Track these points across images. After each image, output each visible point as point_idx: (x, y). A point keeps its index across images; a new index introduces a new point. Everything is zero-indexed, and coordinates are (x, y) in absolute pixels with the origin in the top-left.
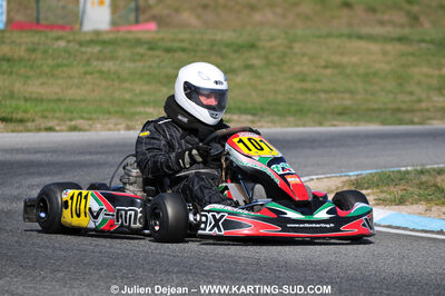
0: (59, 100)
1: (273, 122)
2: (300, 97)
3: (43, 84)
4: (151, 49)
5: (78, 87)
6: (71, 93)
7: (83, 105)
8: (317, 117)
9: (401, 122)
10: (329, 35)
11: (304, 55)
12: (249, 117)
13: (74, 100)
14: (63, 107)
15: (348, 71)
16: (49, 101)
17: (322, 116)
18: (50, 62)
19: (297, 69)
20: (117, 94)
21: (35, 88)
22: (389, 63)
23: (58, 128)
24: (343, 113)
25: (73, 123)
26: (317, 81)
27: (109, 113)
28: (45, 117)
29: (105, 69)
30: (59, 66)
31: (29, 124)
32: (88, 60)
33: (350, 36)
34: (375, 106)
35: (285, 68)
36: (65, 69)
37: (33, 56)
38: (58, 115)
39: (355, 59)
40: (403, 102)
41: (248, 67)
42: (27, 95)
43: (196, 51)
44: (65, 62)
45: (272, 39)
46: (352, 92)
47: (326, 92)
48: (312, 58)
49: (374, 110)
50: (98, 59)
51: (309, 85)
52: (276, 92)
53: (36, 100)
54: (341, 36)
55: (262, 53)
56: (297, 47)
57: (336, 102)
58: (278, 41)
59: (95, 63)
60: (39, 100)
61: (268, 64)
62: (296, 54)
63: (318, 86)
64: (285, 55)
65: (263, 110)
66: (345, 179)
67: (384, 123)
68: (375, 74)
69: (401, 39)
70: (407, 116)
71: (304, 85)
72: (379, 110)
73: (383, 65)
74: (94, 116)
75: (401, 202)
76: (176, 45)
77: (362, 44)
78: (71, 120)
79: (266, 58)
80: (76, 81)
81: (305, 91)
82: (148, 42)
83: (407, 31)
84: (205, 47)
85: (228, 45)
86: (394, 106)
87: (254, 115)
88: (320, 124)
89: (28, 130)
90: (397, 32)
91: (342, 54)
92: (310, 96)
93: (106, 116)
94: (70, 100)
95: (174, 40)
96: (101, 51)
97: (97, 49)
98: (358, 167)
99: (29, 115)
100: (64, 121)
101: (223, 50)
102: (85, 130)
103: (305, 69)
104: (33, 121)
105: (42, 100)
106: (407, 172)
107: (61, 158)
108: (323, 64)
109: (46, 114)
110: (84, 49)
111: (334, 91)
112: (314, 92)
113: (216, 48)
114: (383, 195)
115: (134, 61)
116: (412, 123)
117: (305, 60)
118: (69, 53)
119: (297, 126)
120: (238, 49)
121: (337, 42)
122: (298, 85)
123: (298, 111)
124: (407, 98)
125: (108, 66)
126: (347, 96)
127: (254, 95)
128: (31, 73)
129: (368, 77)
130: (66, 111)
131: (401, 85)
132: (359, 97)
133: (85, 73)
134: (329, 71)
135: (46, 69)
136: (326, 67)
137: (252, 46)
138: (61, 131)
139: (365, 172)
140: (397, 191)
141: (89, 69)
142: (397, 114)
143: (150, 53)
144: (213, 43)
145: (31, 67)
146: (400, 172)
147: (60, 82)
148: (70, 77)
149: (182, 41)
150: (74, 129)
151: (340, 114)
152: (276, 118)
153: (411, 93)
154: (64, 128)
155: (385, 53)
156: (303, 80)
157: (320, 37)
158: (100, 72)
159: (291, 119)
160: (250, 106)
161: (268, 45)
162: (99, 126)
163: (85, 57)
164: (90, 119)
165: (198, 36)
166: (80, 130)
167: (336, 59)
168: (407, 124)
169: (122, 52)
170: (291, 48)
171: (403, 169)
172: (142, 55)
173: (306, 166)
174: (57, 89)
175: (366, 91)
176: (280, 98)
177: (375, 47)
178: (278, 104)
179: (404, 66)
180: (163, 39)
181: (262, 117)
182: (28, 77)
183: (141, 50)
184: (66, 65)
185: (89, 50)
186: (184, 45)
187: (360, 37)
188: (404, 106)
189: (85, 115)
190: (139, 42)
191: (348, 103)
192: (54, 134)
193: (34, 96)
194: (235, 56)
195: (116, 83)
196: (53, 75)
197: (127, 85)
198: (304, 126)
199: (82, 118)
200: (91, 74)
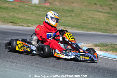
0: (25, 19)
1: (76, 29)
2: (83, 24)
3: (22, 15)
4: (48, 9)
5: (30, 16)
6: (28, 18)
7: (31, 21)
8: (87, 29)
9: (107, 33)
10: (91, 10)
11: (85, 14)
12: (70, 28)
13: (29, 20)
14: (26, 21)
15: (95, 19)
16: (23, 19)
17: (88, 29)
18: (24, 10)
19: (83, 17)
20: (39, 19)
21: (20, 16)
22: (105, 18)
23: (24, 26)
24: (93, 29)
25: (28, 25)
26: (87, 21)
27: (37, 23)
28: (21, 23)
29: (37, 13)
30: (26, 11)
31: (18, 24)
32: (33, 10)
33: (96, 11)
34: (101, 28)
35: (80, 17)
36: (27, 12)
37: (20, 8)
38: (25, 23)
39: (97, 17)
40: (108, 28)
41: (71, 16)
42: (18, 17)
43: (59, 11)
44: (27, 10)
45: (77, 10)
46: (95, 24)
47: (89, 24)
48: (87, 15)
49: (100, 29)
50: (35, 10)
51: (85, 22)
52: (77, 22)
53: (20, 18)
54: (94, 11)
55: (75, 13)
56: (83, 12)
57: (92, 26)
58: (79, 11)
59: (34, 11)
60: (20, 19)
61: (76, 16)
62: (83, 14)
63: (88, 22)
64: (80, 14)
65: (74, 26)
66: (93, 44)
67: (102, 32)
68: (101, 21)
69: (108, 13)
70: (108, 31)
71: (84, 22)
72: (102, 29)
73: (103, 19)
74: (33, 24)
75: (106, 51)
76: (54, 9)
77: (99, 13)
78: (28, 24)
79: (75, 14)
80: (29, 15)
81: (84, 23)
82: (47, 8)
83: (110, 11)
84: (61, 10)
85: (67, 10)
86: (105, 29)
87: (71, 27)
88: (87, 31)
89: (17, 25)
90: (107, 11)
91: (94, 15)
92: (85, 24)
93: (36, 24)
94: (28, 20)
95: (54, 8)
96: (36, 9)
97: (35, 8)
98: (96, 42)
99: (18, 22)
100: (26, 24)
101: (65, 11)
102: (31, 27)
103: (85, 18)
104: (19, 23)
105: (21, 19)
106: (108, 44)
107: (25, 33)
108: (89, 17)
109: (22, 22)
110: (32, 8)
111: (91, 24)
112: (86, 23)
113: (64, 11)
114: (102, 49)
115: (44, 12)
116: (109, 33)
117: (85, 16)
118: (28, 8)
119: (82, 31)
120: (69, 11)
121: (93, 12)
122: (82, 21)
123: (82, 28)
124: (108, 27)
125: (37, 12)
126: (94, 25)
127: (72, 22)
128: (19, 12)
129: (100, 21)
130: (27, 22)
131: (107, 24)
132: (97, 26)
133: (32, 13)
134: (90, 19)
135: (23, 11)
136: (90, 18)
137: (72, 11)
138: (25, 26)
139: (98, 43)
140: (105, 48)
141: (33, 13)
142: (106, 30)
143: (48, 10)
144: (63, 9)
145: (19, 11)
146: (106, 44)
147: (26, 15)
148: (28, 14)
149: (56, 8)
150: (28, 26)
151: (92, 29)
152: (77, 29)
153: (110, 26)
154: (26, 26)
155: (104, 16)
156: (84, 20)
157: (89, 10)
158: (36, 14)
159: (80, 29)
160: (71, 25)
161: (76, 11)
162: (34, 26)
163: (32, 10)
164: (32, 24)
165: (59, 7)
166: (30, 27)
167: (92, 16)
168: (108, 33)
169: (41, 9)
170: (82, 12)
171: (107, 43)
172: (46, 11)
173: (83, 40)
174: (25, 17)
175: (99, 24)
176: (78, 24)
177: (102, 14)
178: (77, 25)
179: (108, 19)
180: (51, 7)
181: (73, 28)
182: (18, 13)
183: (46, 9)
184: (27, 11)
185: (33, 8)
186: (56, 9)
187: (98, 12)
188: (108, 29)
189: (31, 23)
190: (45, 7)
191: (94, 27)
192: (23, 27)
193: (19, 18)
194: (68, 13)
195: (39, 16)
196: (24, 13)
197: (42, 17)
198: (83, 31)
199: (30, 24)
200: (33, 14)
